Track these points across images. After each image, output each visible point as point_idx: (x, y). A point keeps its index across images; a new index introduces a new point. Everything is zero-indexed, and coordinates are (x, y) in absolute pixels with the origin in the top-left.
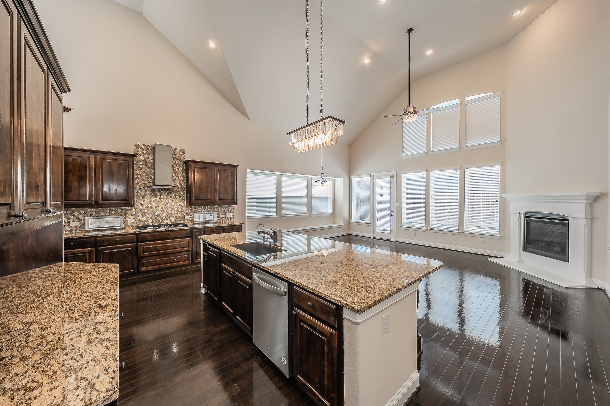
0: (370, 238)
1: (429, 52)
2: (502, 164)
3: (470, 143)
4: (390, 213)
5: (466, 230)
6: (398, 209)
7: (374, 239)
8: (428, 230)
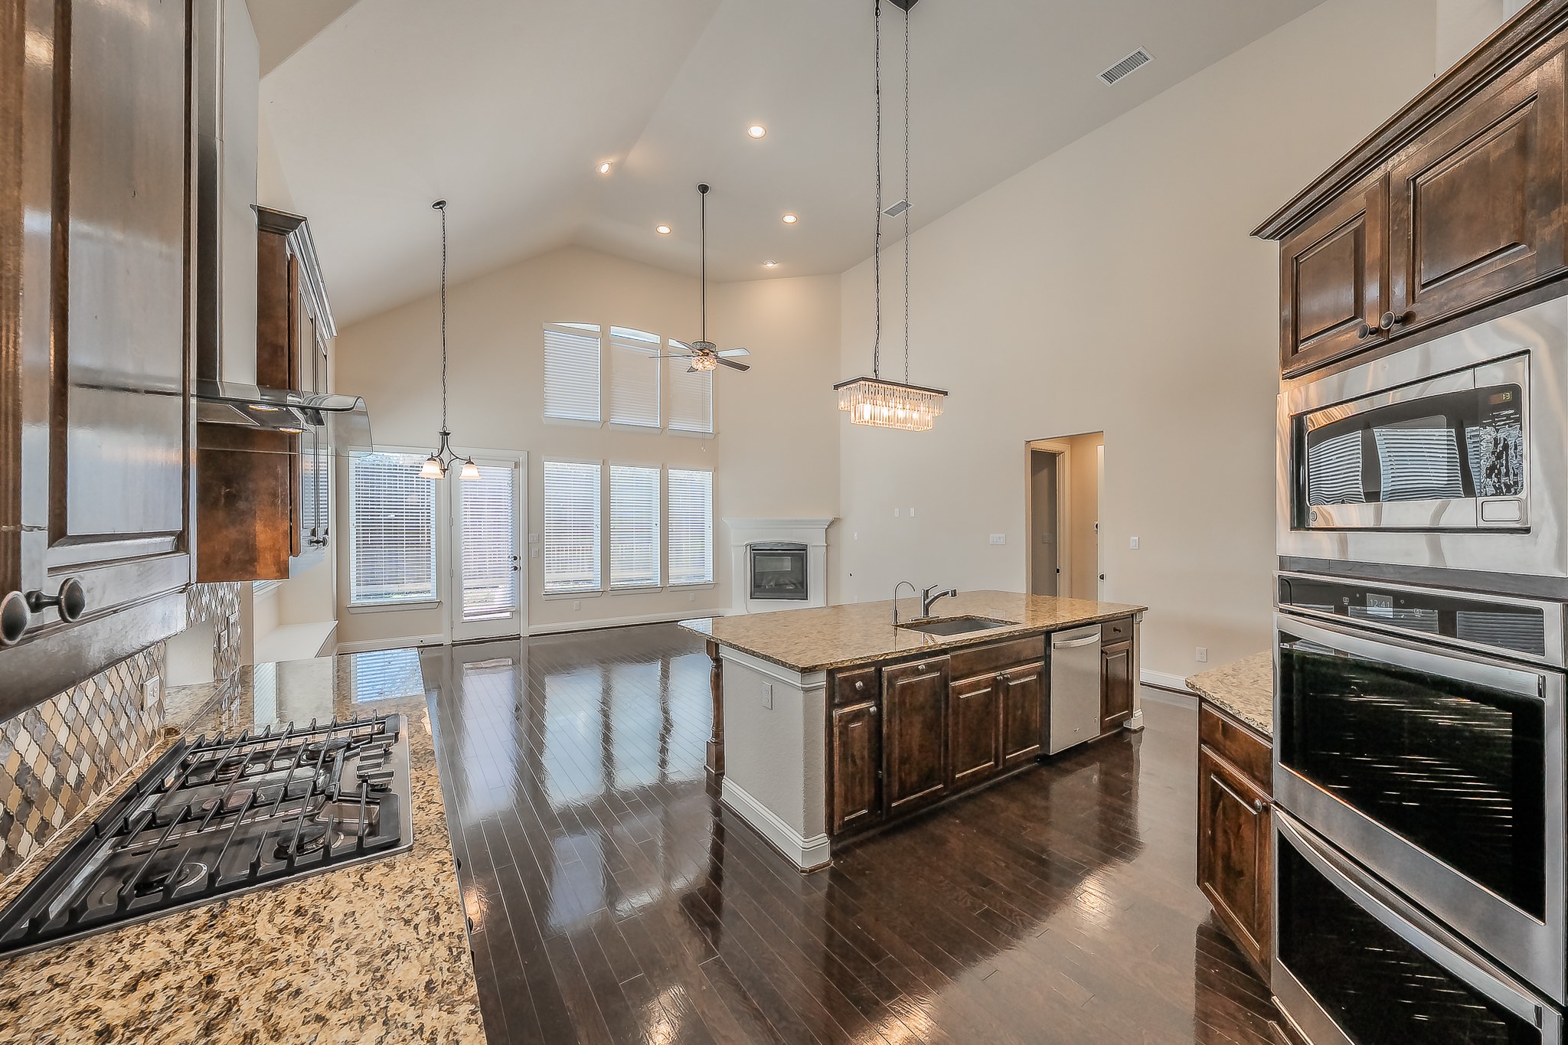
0: (442, 645)
1: (664, 230)
2: (715, 470)
3: (676, 425)
4: (509, 564)
5: (672, 581)
6: (533, 550)
7: (453, 645)
8: (607, 592)
